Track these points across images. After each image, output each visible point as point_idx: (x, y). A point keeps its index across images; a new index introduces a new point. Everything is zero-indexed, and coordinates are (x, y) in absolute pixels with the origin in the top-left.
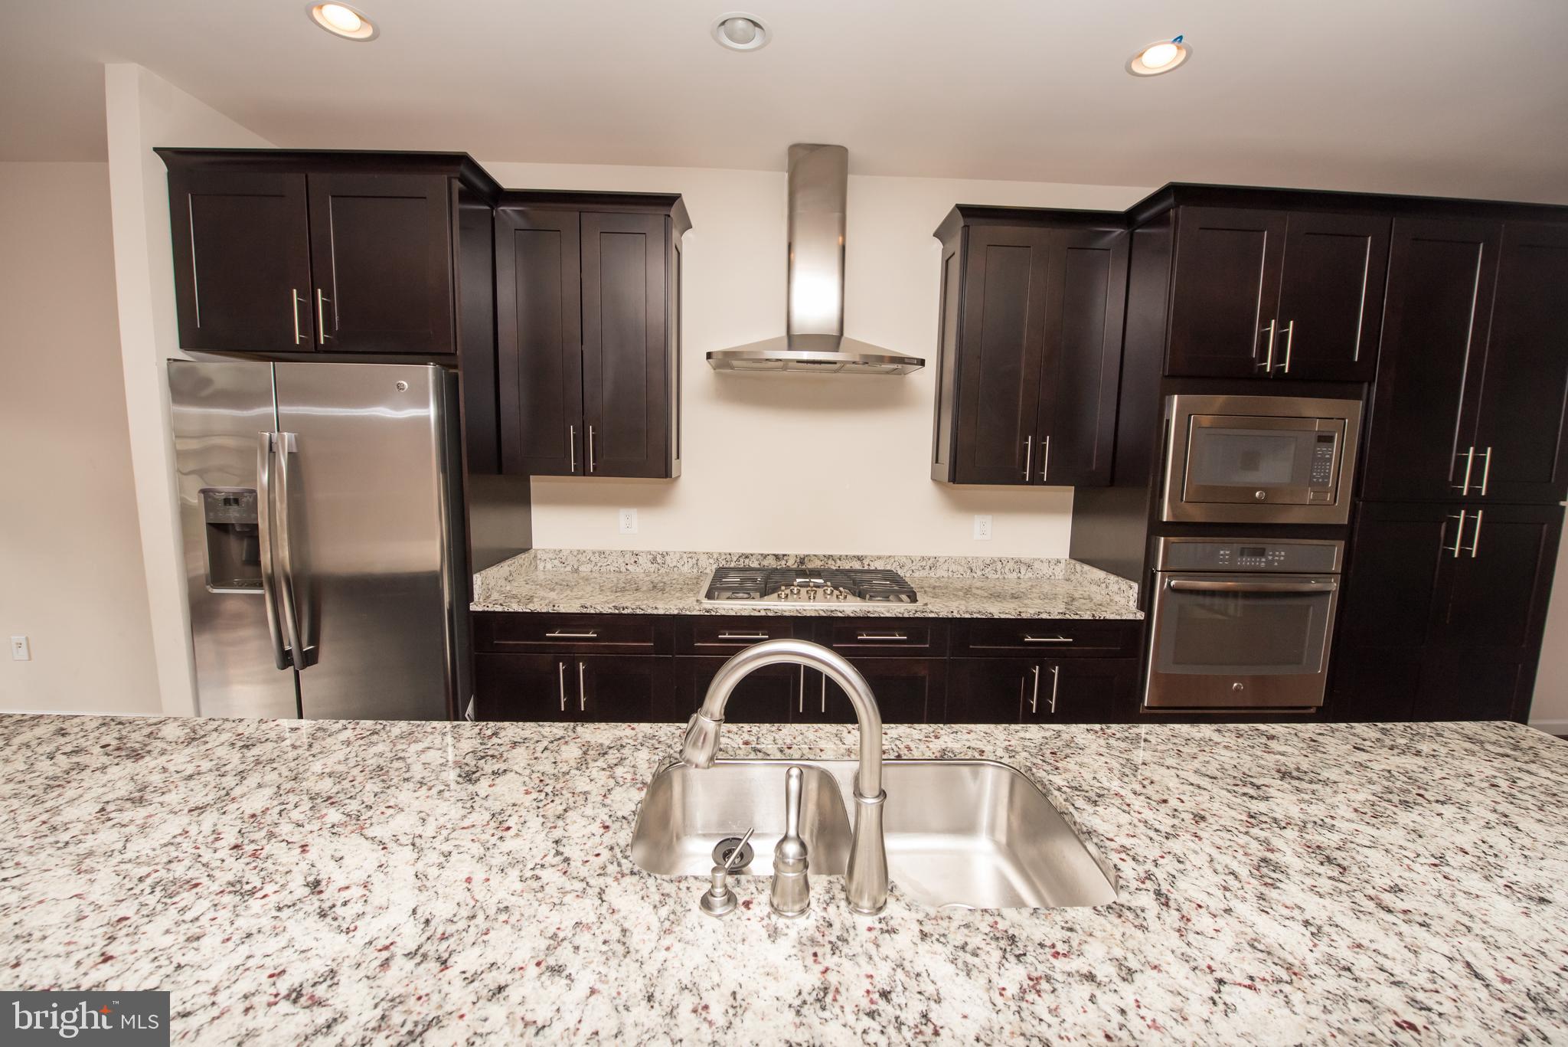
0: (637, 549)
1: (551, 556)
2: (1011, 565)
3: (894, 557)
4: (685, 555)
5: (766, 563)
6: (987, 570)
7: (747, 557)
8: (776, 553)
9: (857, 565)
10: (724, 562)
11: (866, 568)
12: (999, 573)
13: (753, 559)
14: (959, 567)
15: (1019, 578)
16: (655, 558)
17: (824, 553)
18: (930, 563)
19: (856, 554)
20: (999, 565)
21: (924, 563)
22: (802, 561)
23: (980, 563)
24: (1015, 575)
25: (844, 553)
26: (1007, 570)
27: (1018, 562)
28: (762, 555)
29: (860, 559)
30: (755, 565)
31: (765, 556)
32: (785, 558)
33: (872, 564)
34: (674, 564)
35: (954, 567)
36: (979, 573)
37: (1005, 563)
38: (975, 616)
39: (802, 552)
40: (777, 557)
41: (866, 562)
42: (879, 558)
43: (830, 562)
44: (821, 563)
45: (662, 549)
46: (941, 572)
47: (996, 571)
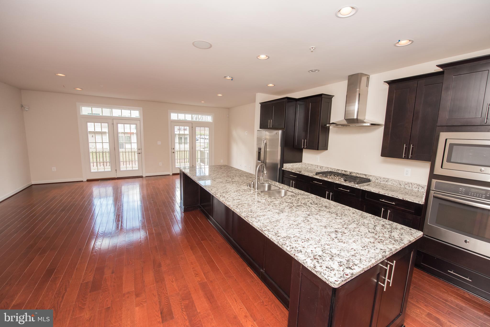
0: (318, 165)
1: (304, 164)
2: (415, 186)
3: (375, 176)
4: (326, 168)
5: (342, 172)
6: (406, 186)
7: (338, 170)
8: (345, 170)
9: (364, 177)
10: (334, 171)
11: (367, 178)
12: (410, 187)
13: (340, 170)
14: (396, 183)
15: (418, 191)
16: (321, 167)
17: (356, 172)
18: (386, 180)
19: (364, 174)
20: (411, 185)
21: (384, 180)
22: (351, 173)
23: (404, 183)
24: (417, 189)
25: (361, 173)
26: (414, 187)
27: (419, 185)
28: (342, 170)
29: (365, 175)
30: (340, 172)
31: (342, 171)
32: (347, 172)
33: (368, 177)
34: (324, 169)
35: (394, 183)
36: (403, 186)
37: (413, 185)
38: (366, 190)
39: (351, 171)
40: (345, 171)
41: (367, 176)
42: (371, 176)
43: (358, 175)
44: (355, 175)
45: (322, 166)
46: (390, 183)
47: (409, 186)
